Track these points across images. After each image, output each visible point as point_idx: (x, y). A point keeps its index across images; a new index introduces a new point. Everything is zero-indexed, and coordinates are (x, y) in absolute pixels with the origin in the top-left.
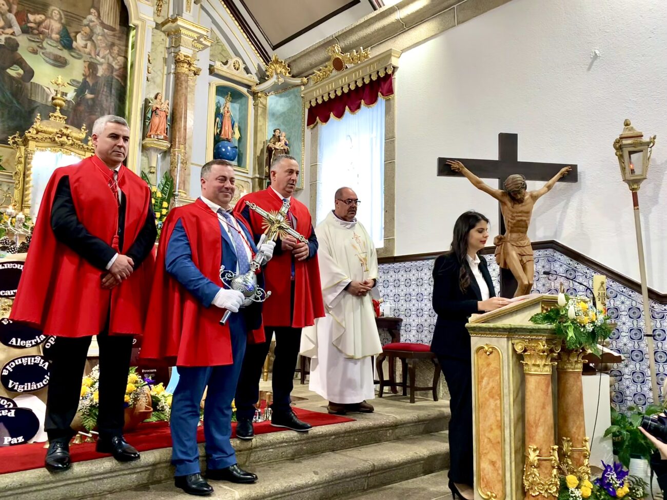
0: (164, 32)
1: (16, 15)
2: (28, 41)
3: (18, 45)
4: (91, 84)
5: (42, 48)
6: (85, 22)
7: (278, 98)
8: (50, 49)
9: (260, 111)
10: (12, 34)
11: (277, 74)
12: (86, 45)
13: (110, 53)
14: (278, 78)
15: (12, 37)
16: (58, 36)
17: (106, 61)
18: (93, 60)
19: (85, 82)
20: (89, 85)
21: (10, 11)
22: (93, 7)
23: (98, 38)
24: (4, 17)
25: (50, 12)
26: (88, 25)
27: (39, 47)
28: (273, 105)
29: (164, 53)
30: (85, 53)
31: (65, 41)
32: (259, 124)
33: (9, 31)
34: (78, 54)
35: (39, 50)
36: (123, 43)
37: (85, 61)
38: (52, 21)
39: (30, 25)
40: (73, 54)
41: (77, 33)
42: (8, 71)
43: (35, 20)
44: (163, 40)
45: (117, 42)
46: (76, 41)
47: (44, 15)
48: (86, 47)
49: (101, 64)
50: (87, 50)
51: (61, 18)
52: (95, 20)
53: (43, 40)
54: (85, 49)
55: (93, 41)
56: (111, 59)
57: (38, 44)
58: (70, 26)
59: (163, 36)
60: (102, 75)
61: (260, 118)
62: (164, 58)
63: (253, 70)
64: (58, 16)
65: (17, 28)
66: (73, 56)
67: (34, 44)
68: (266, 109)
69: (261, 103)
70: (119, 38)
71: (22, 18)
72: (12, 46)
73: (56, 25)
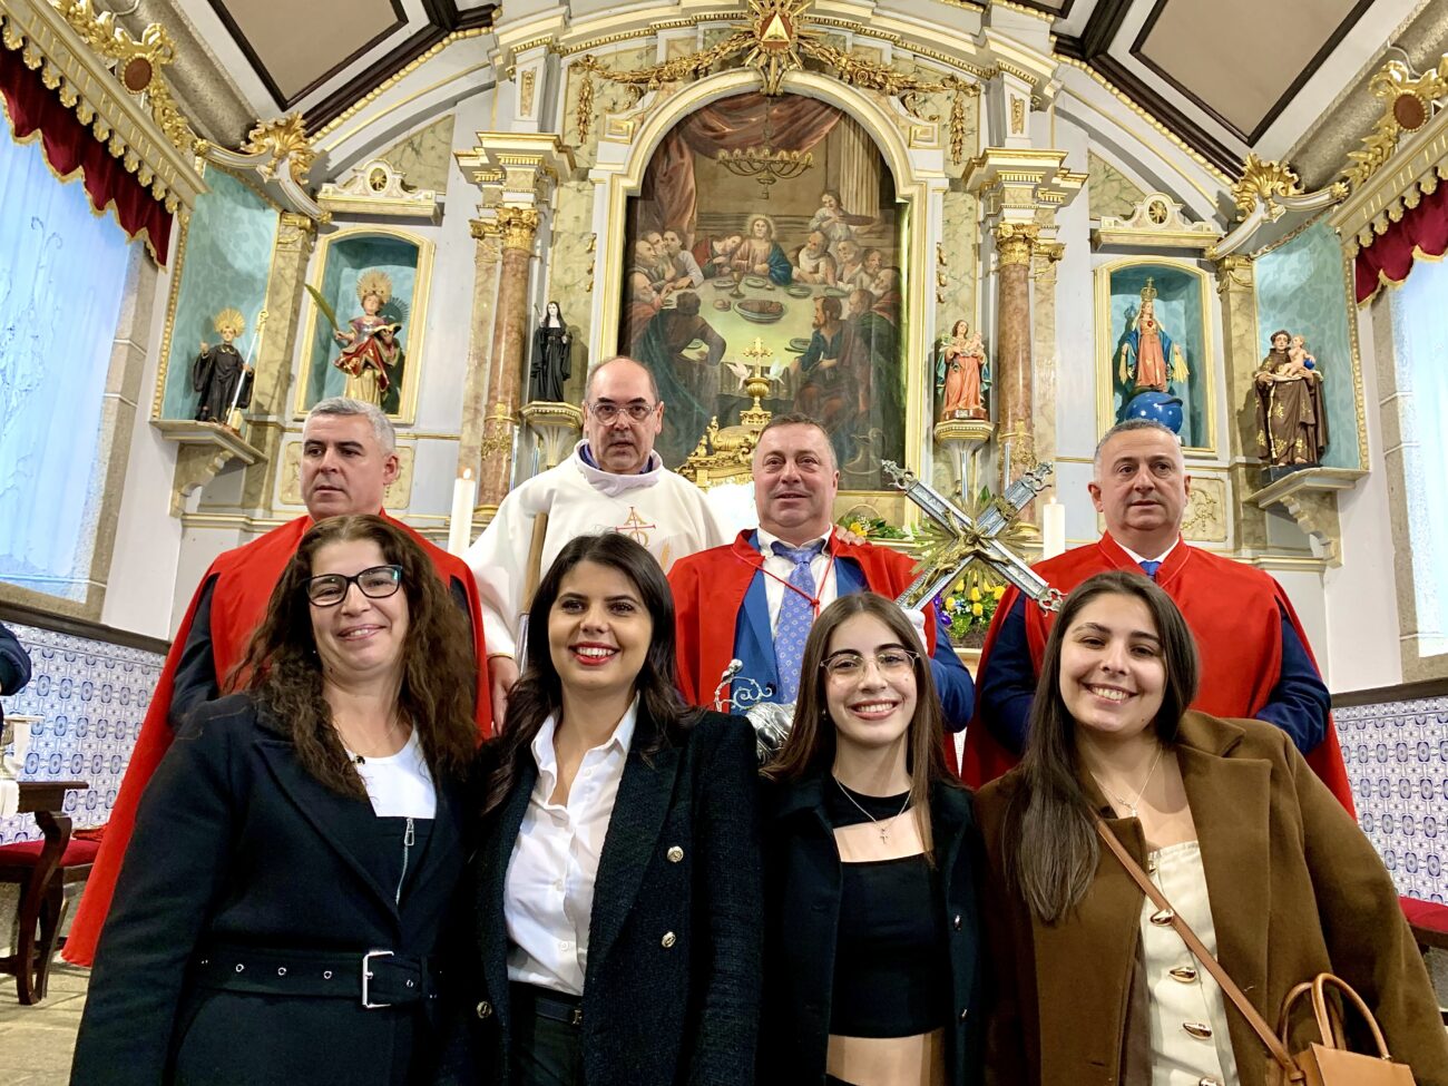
0: (971, 192)
1: (694, 252)
2: (713, 290)
3: (698, 302)
4: (829, 341)
5: (739, 296)
6: (814, 224)
7: (1281, 257)
8: (751, 294)
9: (1234, 303)
10: (688, 287)
11: (1264, 199)
12: (817, 267)
13: (865, 269)
14: (1268, 209)
15: (689, 291)
16: (765, 266)
17: (855, 286)
18: (830, 292)
19: (817, 337)
20: (825, 341)
21: (683, 247)
22: (826, 191)
23: (839, 248)
24: (675, 260)
25: (748, 227)
26: (819, 228)
27: (732, 295)
28: (1270, 278)
29: (973, 236)
30: (815, 282)
31: (779, 272)
32: (1235, 333)
33: (684, 282)
34: (802, 289)
35: (733, 300)
36: (888, 241)
37: (815, 299)
38: (753, 241)
39: (716, 261)
40: (793, 291)
41: (799, 250)
42: (685, 352)
43: (724, 250)
44: (970, 209)
45: (876, 242)
46: (798, 265)
47: (739, 234)
48: (816, 270)
49: (848, 295)
50: (819, 277)
51: (769, 231)
52: (832, 215)
53: (739, 281)
54: (816, 276)
55: (830, 255)
56: (866, 279)
57: (730, 291)
58: (785, 240)
59: (970, 200)
60: (850, 317)
61: (1236, 319)
62: (974, 246)
63: (1206, 209)
64: (764, 229)
65: (696, 273)
66: (793, 295)
67: (724, 295)
68: (1251, 294)
69: (1237, 281)
70: (881, 234)
71: (703, 252)
72: (689, 306)
73: (761, 247)
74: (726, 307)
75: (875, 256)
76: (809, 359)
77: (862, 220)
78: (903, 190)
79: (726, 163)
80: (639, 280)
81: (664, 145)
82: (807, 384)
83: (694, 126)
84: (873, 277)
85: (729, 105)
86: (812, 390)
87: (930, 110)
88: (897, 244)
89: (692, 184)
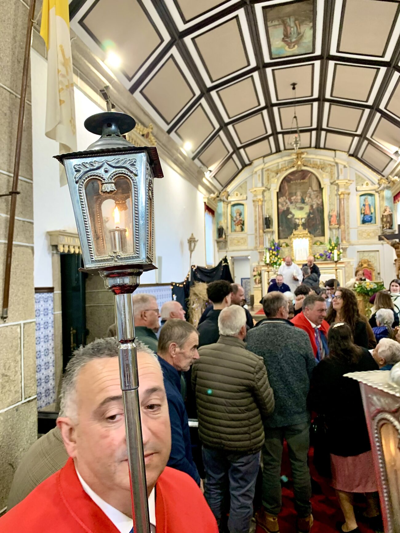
0: (334, 185)
1: (288, 200)
6: (308, 192)
7: (388, 191)
9: (381, 198)
11: (383, 183)
13: (317, 199)
14: (384, 185)
16: (300, 201)
17: (315, 203)
20: (311, 212)
21: (286, 199)
22: (310, 186)
23: (312, 196)
24: (285, 201)
25: (297, 194)
28: (387, 195)
29: (335, 193)
30: (309, 202)
31: (302, 201)
32: (381, 204)
33: (287, 205)
37: (309, 205)
38: (298, 196)
39: (292, 201)
41: (306, 197)
42: (288, 217)
43: (293, 199)
44: (334, 188)
45: (319, 195)
46: (306, 200)
47: (295, 196)
48: (309, 200)
49: (314, 204)
51: (300, 195)
52: (311, 190)
55: (311, 198)
56: (317, 201)
60: (315, 208)
61: (381, 201)
62: (335, 195)
63: (376, 182)
65: (289, 203)
68: (383, 197)
69: (381, 195)
70: (319, 193)
71: (290, 200)
72: (288, 209)
73: (299, 198)
74: (294, 208)
75: (319, 197)
76: (309, 216)
77: (316, 191)
78: (322, 186)
79: (292, 184)
80: (280, 206)
81: (282, 182)
82: (308, 220)
83: (287, 178)
84: (319, 200)
85: (292, 173)
86: (309, 221)
87: (327, 170)
88: (322, 194)
89: (287, 188)
